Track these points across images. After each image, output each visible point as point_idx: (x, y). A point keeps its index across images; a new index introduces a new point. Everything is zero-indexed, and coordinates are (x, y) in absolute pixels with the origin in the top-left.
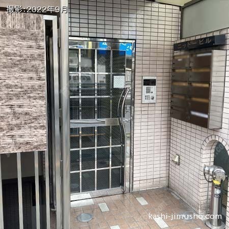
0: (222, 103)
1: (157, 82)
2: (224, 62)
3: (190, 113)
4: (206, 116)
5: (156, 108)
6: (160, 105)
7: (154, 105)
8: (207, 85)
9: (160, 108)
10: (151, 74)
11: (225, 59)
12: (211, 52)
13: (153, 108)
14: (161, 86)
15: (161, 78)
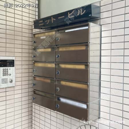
0: (98, 87)
1: (15, 63)
2: (99, 39)
3: (59, 100)
4: (84, 106)
5: (16, 92)
6: (20, 87)
7: (12, 89)
8: (82, 67)
9: (20, 91)
10: (7, 54)
11: (99, 36)
12: (87, 25)
13: (12, 93)
14: (20, 67)
15: (20, 59)
